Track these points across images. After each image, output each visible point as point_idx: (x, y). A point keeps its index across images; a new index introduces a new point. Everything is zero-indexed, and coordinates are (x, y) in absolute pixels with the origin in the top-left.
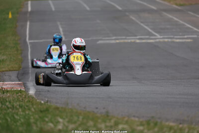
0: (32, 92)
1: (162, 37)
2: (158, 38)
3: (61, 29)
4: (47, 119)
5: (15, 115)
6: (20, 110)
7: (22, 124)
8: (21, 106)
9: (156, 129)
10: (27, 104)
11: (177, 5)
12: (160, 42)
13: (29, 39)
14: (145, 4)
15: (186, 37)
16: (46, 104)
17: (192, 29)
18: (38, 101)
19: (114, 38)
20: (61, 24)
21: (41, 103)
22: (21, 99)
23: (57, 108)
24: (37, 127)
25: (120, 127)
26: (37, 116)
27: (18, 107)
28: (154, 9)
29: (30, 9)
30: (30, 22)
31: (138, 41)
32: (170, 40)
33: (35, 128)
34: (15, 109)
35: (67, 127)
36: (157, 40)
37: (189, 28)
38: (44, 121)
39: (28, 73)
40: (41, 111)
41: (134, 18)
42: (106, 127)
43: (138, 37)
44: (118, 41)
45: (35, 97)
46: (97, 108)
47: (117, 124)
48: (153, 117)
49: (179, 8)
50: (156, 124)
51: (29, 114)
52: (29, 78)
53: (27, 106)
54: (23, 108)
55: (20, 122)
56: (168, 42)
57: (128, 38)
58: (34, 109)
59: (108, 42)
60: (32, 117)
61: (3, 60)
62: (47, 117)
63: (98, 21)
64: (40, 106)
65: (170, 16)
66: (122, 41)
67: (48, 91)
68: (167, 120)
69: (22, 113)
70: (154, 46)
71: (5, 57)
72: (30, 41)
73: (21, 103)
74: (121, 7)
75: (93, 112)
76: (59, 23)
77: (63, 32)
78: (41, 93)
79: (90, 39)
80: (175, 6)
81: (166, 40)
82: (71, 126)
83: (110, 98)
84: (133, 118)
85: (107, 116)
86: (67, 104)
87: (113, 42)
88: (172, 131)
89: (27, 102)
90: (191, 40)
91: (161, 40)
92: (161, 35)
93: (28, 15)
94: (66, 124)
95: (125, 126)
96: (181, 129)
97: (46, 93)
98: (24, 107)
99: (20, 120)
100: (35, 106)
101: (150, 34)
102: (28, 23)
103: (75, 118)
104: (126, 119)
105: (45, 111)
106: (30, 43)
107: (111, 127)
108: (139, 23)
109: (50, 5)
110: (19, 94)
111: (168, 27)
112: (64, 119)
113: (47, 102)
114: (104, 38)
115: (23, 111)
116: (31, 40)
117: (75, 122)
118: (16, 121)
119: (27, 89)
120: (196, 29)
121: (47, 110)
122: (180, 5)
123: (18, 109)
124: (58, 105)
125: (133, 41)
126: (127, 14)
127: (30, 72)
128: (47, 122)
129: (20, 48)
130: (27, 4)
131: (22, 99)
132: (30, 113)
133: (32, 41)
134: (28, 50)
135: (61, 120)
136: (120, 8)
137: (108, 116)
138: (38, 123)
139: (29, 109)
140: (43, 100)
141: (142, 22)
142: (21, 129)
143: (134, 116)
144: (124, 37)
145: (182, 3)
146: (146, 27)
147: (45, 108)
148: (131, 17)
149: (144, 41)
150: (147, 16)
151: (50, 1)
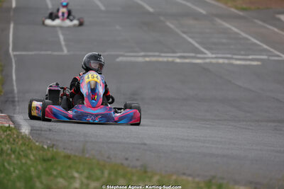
1: (214, 56)
2: (209, 57)
3: (61, 37)
4: (55, 173)
5: (6, 164)
6: (13, 156)
8: (14, 152)
10: (23, 148)
11: (237, 8)
12: (211, 63)
13: (13, 50)
14: (189, 4)
15: (250, 57)
16: (51, 149)
17: (259, 45)
18: (37, 144)
19: (142, 54)
20: (62, 30)
21: (43, 147)
22: (11, 139)
23: (68, 157)
24: (42, 183)
26: (39, 167)
27: (9, 151)
28: (201, 13)
30: (14, 24)
31: (178, 60)
32: (226, 61)
33: (38, 184)
34: (5, 154)
35: (88, 185)
36: (208, 61)
37: (256, 43)
38: (50, 174)
40: (44, 160)
41: (172, 26)
43: (179, 54)
44: (147, 59)
45: (31, 137)
46: (127, 159)
49: (241, 13)
51: (26, 163)
53: (22, 151)
54: (17, 153)
55: (14, 174)
56: (224, 63)
57: (163, 55)
58: (34, 156)
59: (133, 59)
60: (32, 169)
62: (55, 169)
63: (118, 27)
64: (41, 152)
65: (227, 25)
66: (154, 59)
67: (50, 130)
68: (237, 182)
69: (15, 161)
70: (204, 70)
72: (15, 53)
73: (14, 146)
74: (153, 8)
75: (122, 164)
76: (58, 28)
77: (65, 40)
78: (43, 132)
80: (233, 10)
81: (221, 61)
82: (93, 185)
83: (145, 144)
84: (184, 177)
86: (84, 152)
87: (140, 59)
89: (21, 144)
90: (259, 63)
91: (214, 61)
92: (213, 54)
93: (12, 13)
94: (85, 181)
97: (48, 133)
98: (19, 153)
99: (14, 172)
100: (34, 152)
101: (196, 51)
102: (12, 26)
103: (98, 172)
104: (174, 177)
105: (49, 160)
106: (15, 56)
108: (181, 33)
110: (8, 132)
111: (224, 41)
112: (81, 173)
113: (53, 146)
114: (126, 54)
115: (18, 159)
116: (16, 51)
117: (98, 179)
118: (9, 173)
119: (18, 127)
120: (265, 46)
121: (53, 158)
123: (10, 155)
124: (68, 152)
125: (170, 59)
126: (162, 18)
127: (16, 99)
128: (56, 177)
131: (14, 140)
132: (29, 162)
133: (17, 53)
134: (12, 66)
135: (76, 175)
136: (151, 10)
137: (145, 172)
138: (44, 179)
139: (26, 156)
141: (184, 33)
144: (157, 54)
145: (244, 6)
146: (190, 40)
147: (49, 155)
148: (168, 24)
149: (187, 61)
150: (191, 22)
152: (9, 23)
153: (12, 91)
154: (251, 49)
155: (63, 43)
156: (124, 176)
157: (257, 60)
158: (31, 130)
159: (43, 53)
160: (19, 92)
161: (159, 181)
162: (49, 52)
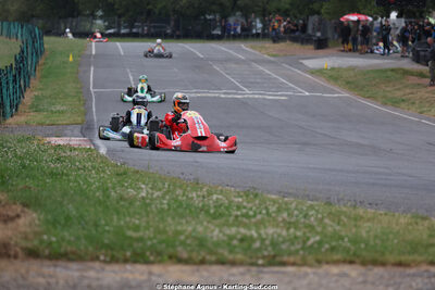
0: (103, 151)
1: (251, 92)
2: (247, 94)
3: (131, 77)
4: (126, 185)
6: (93, 172)
7: (98, 188)
8: (94, 168)
9: (257, 202)
11: (268, 54)
12: (248, 98)
13: (94, 88)
14: (231, 52)
15: (280, 93)
16: (123, 166)
18: (112, 162)
19: (195, 91)
20: (131, 71)
22: (92, 158)
23: (137, 172)
24: (116, 193)
25: (215, 197)
26: (114, 180)
27: (90, 168)
28: (241, 59)
29: (94, 53)
31: (223, 96)
32: (260, 96)
33: (113, 194)
34: (87, 170)
35: (152, 194)
36: (246, 96)
37: (284, 83)
38: (123, 186)
39: (94, 128)
40: (118, 175)
42: (198, 196)
43: (223, 91)
44: (199, 95)
45: (107, 157)
46: (183, 174)
47: (210, 194)
49: (272, 59)
50: (256, 196)
51: (104, 177)
52: (95, 134)
53: (101, 167)
54: (96, 169)
55: (94, 186)
56: (259, 98)
58: (110, 171)
60: (109, 181)
61: (63, 112)
62: (127, 182)
63: (175, 70)
64: (116, 168)
65: (261, 68)
66: (204, 95)
68: (269, 192)
69: (95, 176)
70: (243, 104)
71: (65, 108)
73: (94, 164)
74: (202, 54)
75: (179, 178)
76: (128, 70)
81: (256, 96)
82: (156, 194)
85: (197, 184)
87: (193, 95)
88: (277, 205)
89: (100, 162)
90: (286, 98)
91: (251, 96)
92: (250, 90)
93: (92, 59)
94: (150, 191)
95: (220, 197)
96: (286, 203)
99: (94, 183)
100: (110, 168)
101: (238, 88)
102: (92, 68)
103: (160, 185)
104: (220, 188)
105: (122, 175)
106: (94, 92)
107: (204, 197)
108: (225, 74)
109: (118, 49)
110: (90, 153)
111: (259, 80)
112: (146, 185)
113: (124, 163)
115: (97, 174)
116: (96, 89)
117: (160, 190)
118: (90, 185)
119: (97, 148)
120: (291, 85)
121: (125, 173)
122: (274, 56)
123: (91, 171)
124: (136, 168)
125: (217, 95)
126: (210, 63)
128: (127, 188)
129: (83, 97)
130: (91, 46)
131: (94, 159)
132: (106, 176)
134: (92, 100)
135: (143, 186)
136: (201, 56)
138: (118, 189)
139: (103, 171)
141: (228, 74)
142: (97, 194)
144: (206, 91)
145: (275, 53)
146: (232, 79)
147: (122, 171)
148: (215, 67)
149: (230, 96)
150: (233, 66)
151: (118, 44)
152: (90, 66)
153: (93, 120)
154: (280, 87)
155: (132, 82)
156: (180, 187)
157: (286, 96)
158: (108, 151)
159: (117, 90)
160: (98, 121)
161: (207, 191)
162: (121, 90)
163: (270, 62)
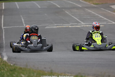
0: (5, 59)
1: (85, 24)
3: (23, 20)
10: (3, 66)
12: (84, 27)
13: (3, 26)
14: (75, 4)
16: (14, 66)
18: (9, 64)
19: (56, 25)
20: (23, 17)
21: (11, 65)
23: (21, 68)
28: (79, 7)
29: (3, 8)
30: (4, 16)
31: (70, 26)
36: (82, 26)
37: (102, 18)
39: (3, 47)
40: (11, 70)
41: (68, 13)
43: (70, 24)
44: (58, 27)
45: (7, 61)
46: (45, 68)
48: (79, 73)
49: (95, 6)
51: (3, 72)
52: (3, 50)
53: (2, 67)
56: (89, 27)
57: (64, 25)
58: (7, 69)
59: (52, 27)
60: (5, 74)
62: (15, 74)
63: (46, 15)
64: (10, 67)
65: (90, 11)
66: (60, 27)
67: (15, 58)
68: (88, 75)
75: (43, 70)
76: (21, 16)
78: (11, 59)
79: (41, 26)
80: (92, 5)
81: (88, 26)
83: (53, 61)
86: (27, 66)
87: (55, 27)
89: (2, 65)
90: (103, 26)
91: (85, 26)
92: (84, 23)
93: (3, 11)
100: (7, 67)
101: (78, 22)
102: (3, 16)
103: (32, 75)
105: (13, 70)
106: (4, 28)
108: (71, 15)
109: (16, 5)
111: (89, 17)
112: (25, 75)
113: (15, 64)
114: (49, 25)
119: (2, 57)
120: (106, 19)
121: (15, 70)
122: (96, 4)
124: (21, 67)
125: (67, 26)
126: (64, 10)
127: (4, 46)
130: (2, 5)
132: (4, 72)
134: (3, 33)
135: (23, 76)
136: (59, 7)
137: (52, 73)
139: (4, 69)
140: (12, 63)
141: (72, 15)
143: (68, 73)
145: (97, 3)
146: (75, 18)
147: (13, 68)
148: (66, 12)
149: (74, 26)
150: (75, 10)
151: (16, 3)
153: (3, 43)
155: (24, 22)
159: (15, 27)
162: (18, 26)
163: (94, 7)
